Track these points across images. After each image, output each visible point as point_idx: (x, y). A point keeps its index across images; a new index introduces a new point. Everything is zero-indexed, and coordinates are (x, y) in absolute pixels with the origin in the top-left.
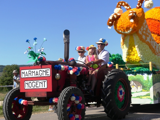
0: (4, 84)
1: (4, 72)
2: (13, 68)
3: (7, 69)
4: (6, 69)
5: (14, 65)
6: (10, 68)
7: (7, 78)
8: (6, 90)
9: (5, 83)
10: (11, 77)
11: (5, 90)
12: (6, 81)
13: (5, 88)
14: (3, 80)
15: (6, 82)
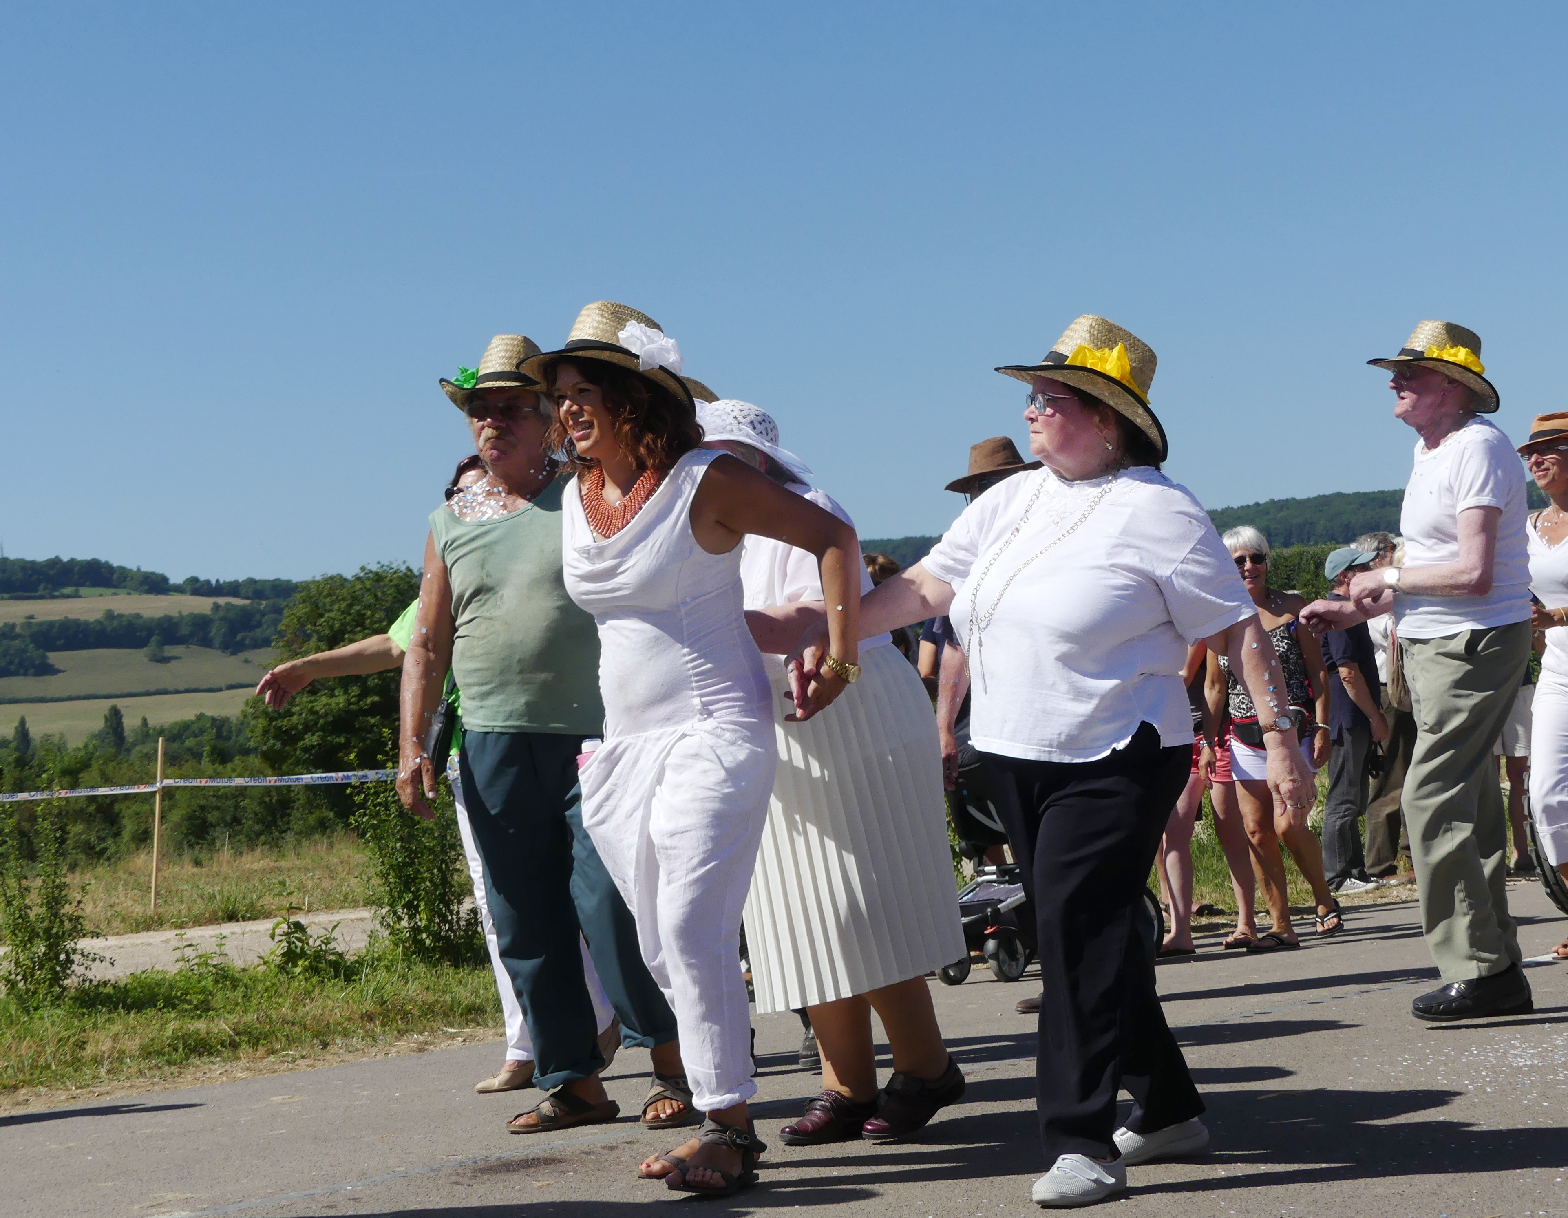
0: (297, 763)
1: (289, 644)
2: (368, 599)
3: (317, 612)
4: (302, 610)
5: (378, 578)
6: (343, 605)
7: (324, 700)
8: (317, 814)
9: (306, 750)
10: (355, 690)
11: (312, 820)
12: (308, 728)
13: (309, 802)
14: (285, 723)
15: (312, 739)
